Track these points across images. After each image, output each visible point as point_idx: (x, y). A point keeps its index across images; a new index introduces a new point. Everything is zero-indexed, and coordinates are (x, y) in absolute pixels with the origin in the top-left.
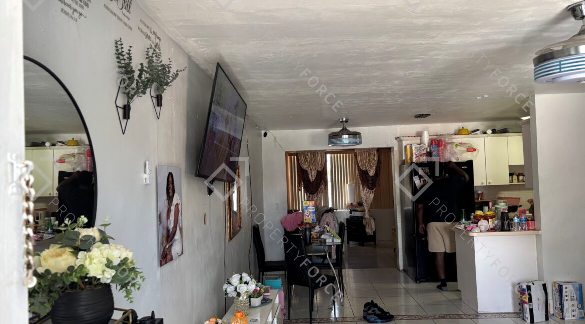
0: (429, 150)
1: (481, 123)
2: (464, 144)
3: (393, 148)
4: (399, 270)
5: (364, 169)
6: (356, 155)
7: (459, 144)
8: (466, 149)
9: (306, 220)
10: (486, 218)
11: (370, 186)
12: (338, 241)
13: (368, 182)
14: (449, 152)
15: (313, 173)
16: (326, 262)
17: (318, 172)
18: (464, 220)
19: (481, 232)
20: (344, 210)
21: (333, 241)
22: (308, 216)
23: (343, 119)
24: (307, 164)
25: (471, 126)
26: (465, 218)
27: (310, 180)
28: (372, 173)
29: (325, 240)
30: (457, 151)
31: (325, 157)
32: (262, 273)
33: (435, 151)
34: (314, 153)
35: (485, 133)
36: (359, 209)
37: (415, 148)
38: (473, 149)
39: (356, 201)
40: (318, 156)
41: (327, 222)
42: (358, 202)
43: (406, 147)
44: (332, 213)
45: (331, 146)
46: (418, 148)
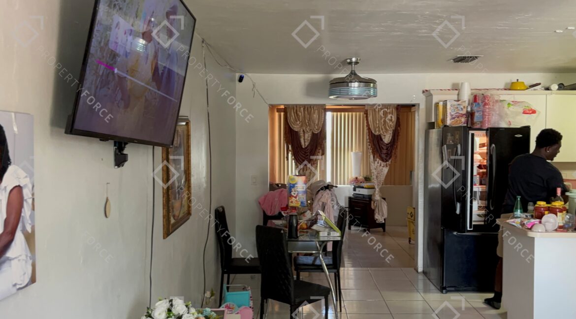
0: (469, 109)
1: (542, 74)
2: (519, 102)
3: (419, 104)
4: (417, 271)
5: (377, 133)
6: (366, 113)
7: (511, 103)
8: (521, 110)
9: (292, 202)
10: (553, 211)
11: (384, 156)
12: (336, 235)
13: (381, 151)
14: (498, 113)
15: (306, 135)
16: (318, 262)
17: (313, 134)
18: (519, 211)
19: (546, 231)
20: (346, 186)
21: (329, 234)
22: (296, 197)
23: (351, 59)
24: (298, 122)
25: (528, 78)
26: (520, 209)
27: (301, 146)
28: (387, 139)
29: (318, 232)
30: (508, 112)
31: (323, 114)
32: (226, 276)
33: (478, 111)
34: (308, 108)
35: (548, 89)
36: (365, 185)
37: (451, 106)
38: (531, 110)
39: (362, 174)
40: (314, 113)
41: (323, 203)
42: (365, 176)
43: (437, 104)
44: (330, 190)
45: (332, 97)
46: (454, 105)
